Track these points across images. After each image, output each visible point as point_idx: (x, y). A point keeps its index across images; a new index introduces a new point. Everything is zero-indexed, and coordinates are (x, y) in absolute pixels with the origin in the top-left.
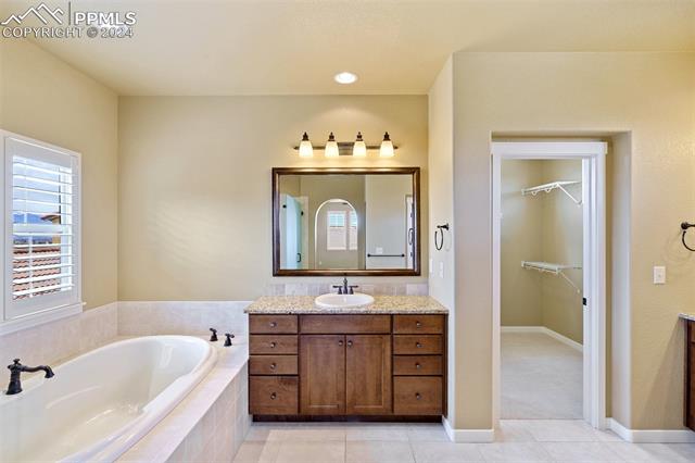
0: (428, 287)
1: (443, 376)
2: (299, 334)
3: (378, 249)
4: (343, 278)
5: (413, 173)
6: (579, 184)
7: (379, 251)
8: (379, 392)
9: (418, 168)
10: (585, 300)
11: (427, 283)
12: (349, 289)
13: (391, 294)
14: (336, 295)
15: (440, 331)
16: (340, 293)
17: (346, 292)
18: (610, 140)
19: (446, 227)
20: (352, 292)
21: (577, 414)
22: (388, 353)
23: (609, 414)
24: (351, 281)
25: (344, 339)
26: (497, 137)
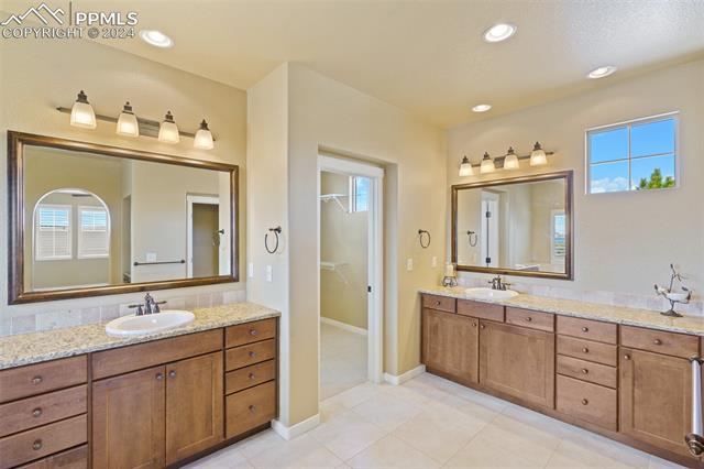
0: (246, 292)
1: (275, 380)
2: (92, 381)
3: (148, 255)
4: (144, 294)
5: (231, 171)
6: (348, 197)
7: (152, 258)
8: (209, 419)
9: (237, 167)
10: (369, 288)
11: (245, 288)
12: (153, 306)
13: (207, 306)
14: (134, 317)
15: (274, 335)
16: (140, 313)
17: (149, 311)
18: (385, 167)
19: (278, 230)
20: (157, 310)
21: (364, 378)
22: (221, 371)
23: (384, 371)
24: (156, 296)
25: (162, 370)
26: (322, 151)
